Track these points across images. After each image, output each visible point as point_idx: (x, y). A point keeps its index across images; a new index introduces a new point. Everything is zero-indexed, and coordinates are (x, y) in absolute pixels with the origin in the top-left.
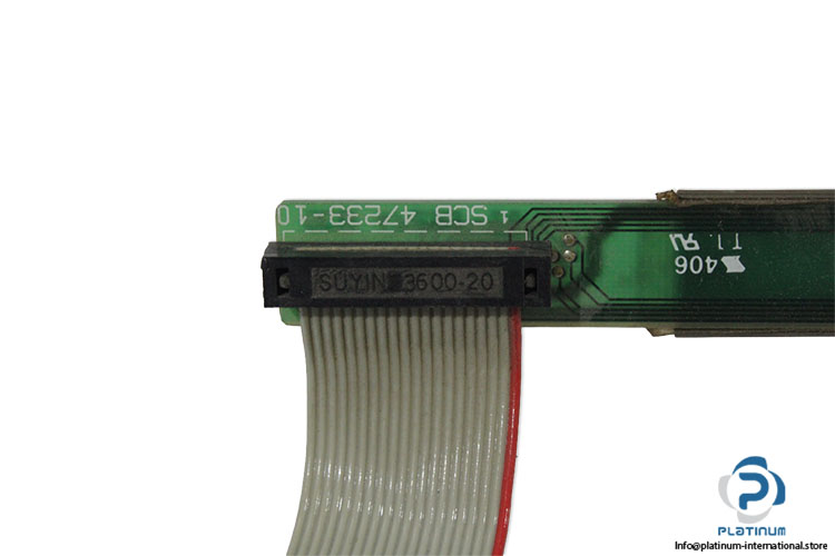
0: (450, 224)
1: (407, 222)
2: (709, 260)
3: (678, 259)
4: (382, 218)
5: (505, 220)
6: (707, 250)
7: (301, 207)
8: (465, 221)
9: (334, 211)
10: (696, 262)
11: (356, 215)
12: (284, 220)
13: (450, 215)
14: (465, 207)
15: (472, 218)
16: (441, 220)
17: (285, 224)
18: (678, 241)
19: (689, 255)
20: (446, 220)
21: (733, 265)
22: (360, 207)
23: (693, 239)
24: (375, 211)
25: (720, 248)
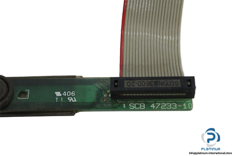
0: (140, 104)
1: (153, 104)
2: (65, 95)
3: (74, 95)
4: (160, 106)
5: (124, 105)
6: (65, 98)
7: (185, 108)
8: (136, 105)
9: (175, 107)
10: (69, 94)
11: (168, 106)
12: (190, 105)
13: (141, 106)
14: (136, 108)
15: (134, 105)
16: (143, 105)
17: (189, 104)
18: (74, 100)
19: (71, 96)
20: (141, 105)
21: (58, 94)
22: (167, 108)
23: (69, 101)
24: (163, 107)
25: (62, 98)
